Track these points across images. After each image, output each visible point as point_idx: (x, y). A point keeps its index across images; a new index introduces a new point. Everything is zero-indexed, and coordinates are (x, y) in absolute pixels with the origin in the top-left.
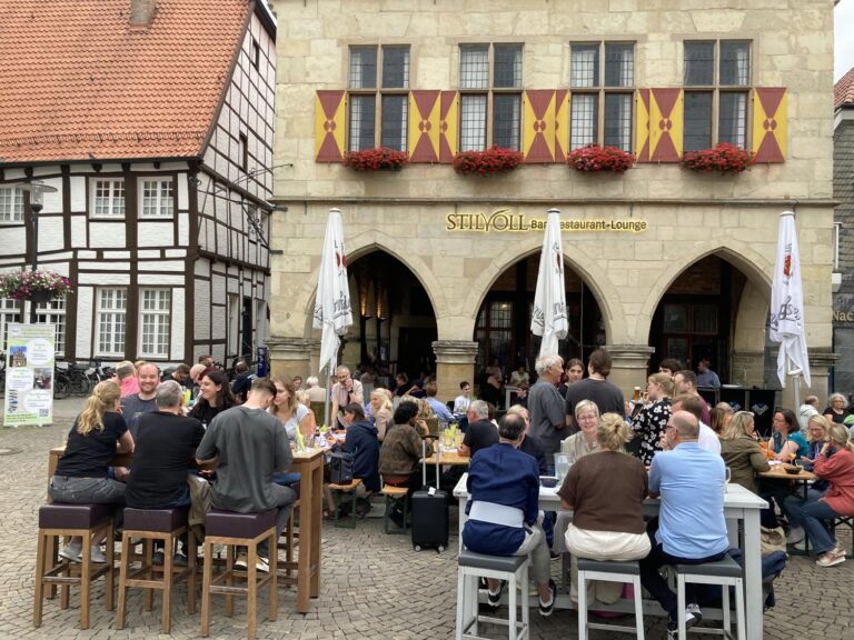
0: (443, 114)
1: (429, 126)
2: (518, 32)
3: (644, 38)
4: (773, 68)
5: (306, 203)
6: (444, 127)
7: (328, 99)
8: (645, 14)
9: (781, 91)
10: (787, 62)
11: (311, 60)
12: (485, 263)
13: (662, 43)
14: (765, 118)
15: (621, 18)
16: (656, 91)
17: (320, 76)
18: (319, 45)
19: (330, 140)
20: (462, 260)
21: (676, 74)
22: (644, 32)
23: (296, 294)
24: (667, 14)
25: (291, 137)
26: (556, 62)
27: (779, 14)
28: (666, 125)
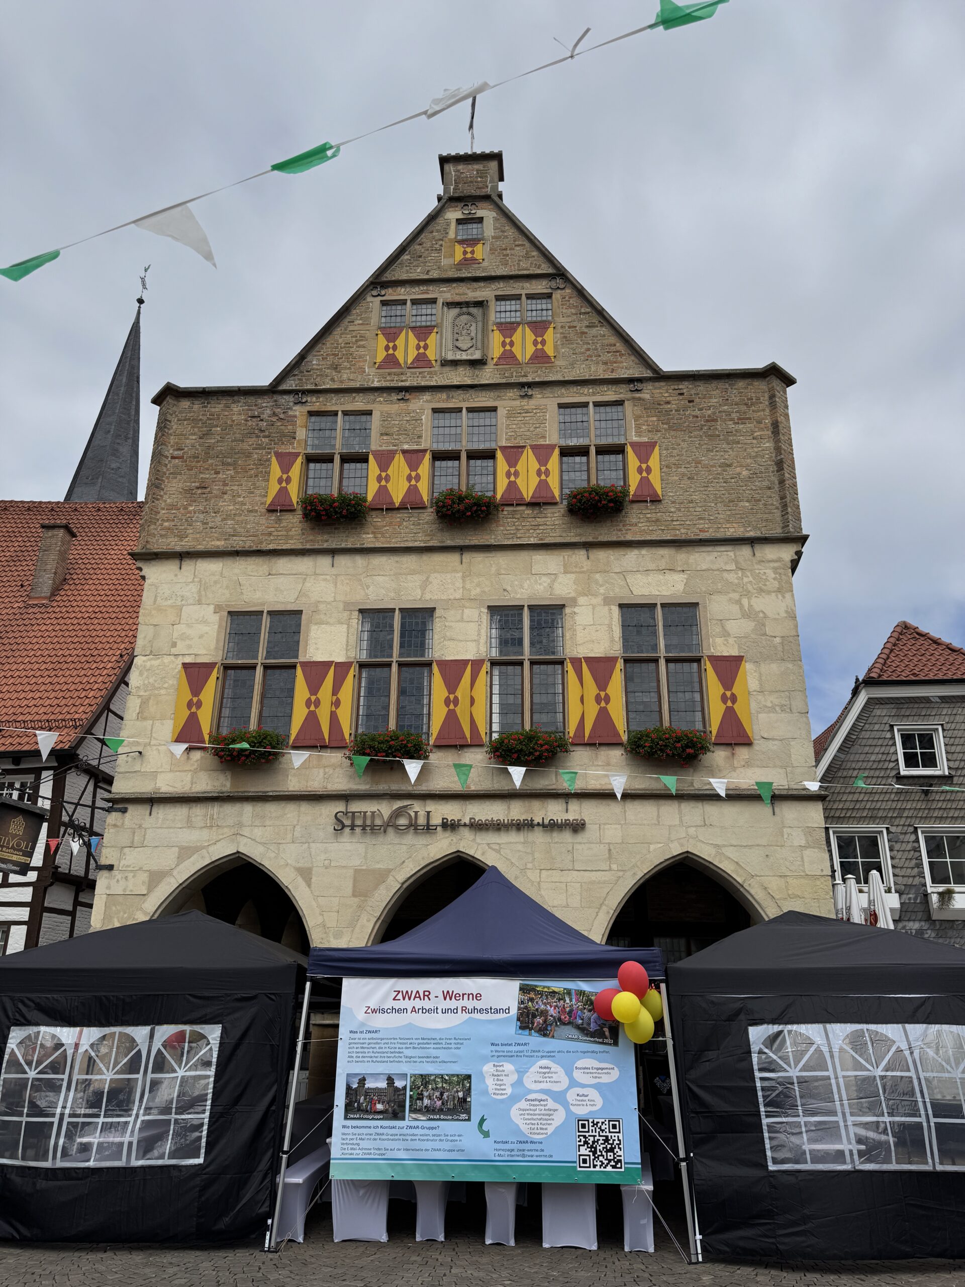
0: (336, 690)
1: (317, 703)
2: (428, 596)
3: (574, 601)
4: (726, 634)
5: (152, 801)
6: (337, 704)
7: (196, 673)
8: (572, 576)
9: (738, 660)
10: (739, 627)
11: (180, 629)
12: (382, 876)
13: (594, 607)
14: (722, 691)
15: (546, 580)
16: (589, 660)
17: (189, 647)
18: (192, 613)
19: (192, 721)
20: (351, 872)
21: (612, 640)
22: (573, 595)
24: (597, 576)
25: (145, 719)
26: (473, 627)
27: (725, 575)
28: (603, 699)
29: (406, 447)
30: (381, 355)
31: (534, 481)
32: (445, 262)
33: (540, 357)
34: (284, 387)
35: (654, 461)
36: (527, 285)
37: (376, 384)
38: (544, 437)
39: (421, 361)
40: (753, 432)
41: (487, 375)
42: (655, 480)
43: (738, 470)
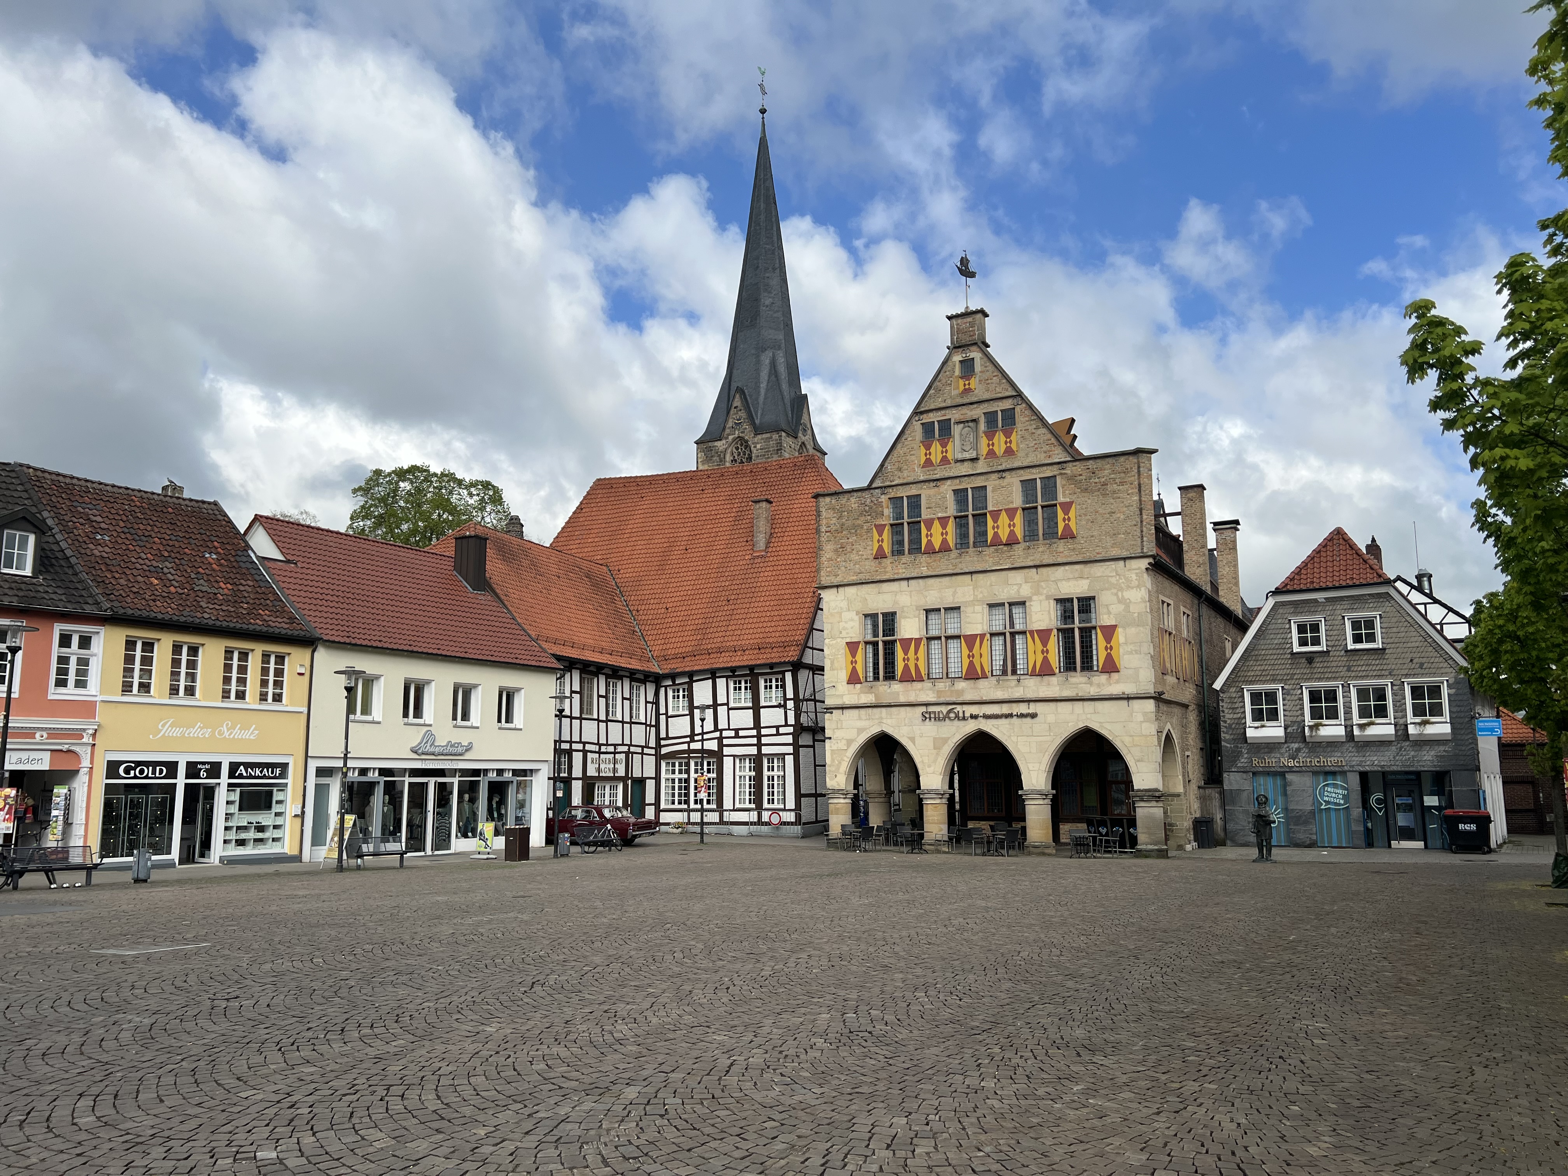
0: (916, 653)
1: (908, 659)
2: (956, 600)
3: (1030, 599)
4: (1109, 613)
5: (842, 708)
6: (917, 659)
7: (852, 647)
8: (1029, 584)
9: (1113, 628)
10: (1117, 608)
11: (842, 625)
12: (945, 740)
13: (1041, 601)
14: (1105, 644)
15: (1016, 587)
16: (1038, 631)
17: (847, 633)
18: (846, 615)
19: (854, 670)
20: (932, 739)
21: (1050, 619)
22: (1031, 594)
23: (840, 763)
24: (1042, 584)
25: (833, 670)
26: (979, 616)
27: (1110, 579)
28: (1045, 652)
29: (940, 515)
30: (923, 459)
31: (1007, 531)
32: (954, 393)
33: (1009, 452)
34: (874, 486)
35: (1072, 514)
36: (1000, 404)
37: (922, 478)
38: (1012, 502)
39: (945, 461)
40: (1128, 490)
41: (981, 467)
42: (1072, 524)
43: (1118, 515)
